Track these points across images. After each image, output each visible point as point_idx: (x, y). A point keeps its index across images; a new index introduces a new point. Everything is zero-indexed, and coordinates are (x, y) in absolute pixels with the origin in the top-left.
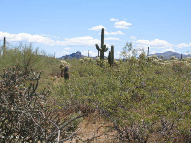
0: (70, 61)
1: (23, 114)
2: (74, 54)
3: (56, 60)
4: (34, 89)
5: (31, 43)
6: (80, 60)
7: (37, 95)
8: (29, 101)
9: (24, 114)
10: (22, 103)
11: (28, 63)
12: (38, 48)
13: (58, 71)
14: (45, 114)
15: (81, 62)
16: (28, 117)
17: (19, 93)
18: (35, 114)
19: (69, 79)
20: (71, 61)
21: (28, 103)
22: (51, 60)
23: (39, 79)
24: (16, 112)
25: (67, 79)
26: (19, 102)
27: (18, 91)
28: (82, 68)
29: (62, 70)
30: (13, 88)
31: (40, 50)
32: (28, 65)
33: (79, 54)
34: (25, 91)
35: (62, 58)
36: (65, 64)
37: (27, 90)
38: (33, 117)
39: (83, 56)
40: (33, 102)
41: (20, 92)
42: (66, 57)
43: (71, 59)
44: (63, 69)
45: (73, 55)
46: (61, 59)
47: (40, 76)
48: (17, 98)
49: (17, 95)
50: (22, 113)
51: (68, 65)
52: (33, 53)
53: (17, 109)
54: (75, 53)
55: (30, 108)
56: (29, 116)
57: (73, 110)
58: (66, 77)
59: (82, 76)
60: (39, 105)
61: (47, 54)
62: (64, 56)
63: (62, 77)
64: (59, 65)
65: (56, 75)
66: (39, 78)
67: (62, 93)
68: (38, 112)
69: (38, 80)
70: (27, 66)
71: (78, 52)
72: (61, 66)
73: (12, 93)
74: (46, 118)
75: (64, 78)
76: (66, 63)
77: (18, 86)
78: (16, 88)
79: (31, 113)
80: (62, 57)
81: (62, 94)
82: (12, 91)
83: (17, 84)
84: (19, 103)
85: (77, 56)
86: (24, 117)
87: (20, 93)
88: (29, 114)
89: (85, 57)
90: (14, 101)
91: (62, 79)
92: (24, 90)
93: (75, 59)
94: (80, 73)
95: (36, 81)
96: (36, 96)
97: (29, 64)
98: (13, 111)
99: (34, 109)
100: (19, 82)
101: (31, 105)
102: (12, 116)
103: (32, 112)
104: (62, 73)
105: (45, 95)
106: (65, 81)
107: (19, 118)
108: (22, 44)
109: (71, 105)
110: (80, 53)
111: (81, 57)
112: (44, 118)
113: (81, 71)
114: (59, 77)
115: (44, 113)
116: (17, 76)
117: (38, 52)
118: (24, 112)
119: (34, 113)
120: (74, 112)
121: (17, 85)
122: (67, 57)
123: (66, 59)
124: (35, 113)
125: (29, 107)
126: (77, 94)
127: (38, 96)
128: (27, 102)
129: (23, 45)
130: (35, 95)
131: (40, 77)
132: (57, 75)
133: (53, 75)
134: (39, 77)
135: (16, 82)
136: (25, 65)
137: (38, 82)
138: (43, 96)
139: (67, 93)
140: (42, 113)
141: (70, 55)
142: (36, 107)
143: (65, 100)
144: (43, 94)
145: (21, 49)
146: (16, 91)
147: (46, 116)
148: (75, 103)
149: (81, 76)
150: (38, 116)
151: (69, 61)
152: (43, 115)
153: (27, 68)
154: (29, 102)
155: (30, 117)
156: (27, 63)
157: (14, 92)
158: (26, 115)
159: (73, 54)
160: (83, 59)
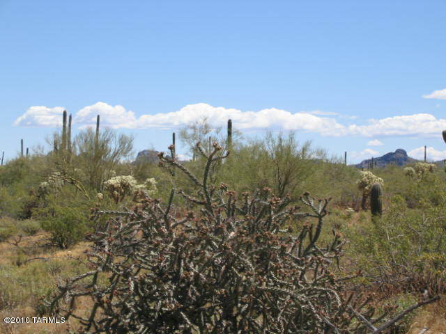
0: (382, 171)
1: (289, 296)
2: (390, 154)
3: (350, 171)
4: (313, 237)
5: (291, 131)
6: (407, 168)
7: (320, 253)
8: (302, 266)
9: (292, 298)
10: (286, 272)
11: (287, 179)
12: (308, 144)
13: (354, 197)
14: (341, 297)
15: (409, 174)
16: (302, 303)
17: (279, 247)
18: (317, 296)
19: (381, 214)
20: (385, 172)
21: (300, 272)
22: (338, 171)
23: (324, 216)
24: (273, 293)
25: (378, 213)
26: (281, 268)
27: (277, 245)
28: (411, 187)
29: (364, 194)
30: (265, 237)
31: (313, 147)
32: (286, 183)
33: (402, 155)
34: (293, 244)
35: (363, 166)
36: (372, 179)
37: (296, 241)
38: (313, 304)
39: (412, 159)
40: (310, 268)
41: (282, 246)
42: (371, 164)
43: (384, 166)
44: (368, 191)
45: (388, 158)
46: (360, 167)
47: (326, 209)
48: (275, 261)
49: (274, 253)
50: (287, 294)
51: (378, 181)
52: (298, 155)
53: (275, 285)
54: (394, 153)
55: (304, 283)
56: (305, 301)
57: (398, 286)
58: (376, 208)
59: (412, 208)
60: (325, 276)
61: (329, 157)
62: (366, 162)
63: (364, 209)
64: (357, 182)
65: (351, 205)
66: (323, 213)
67: (369, 247)
68: (325, 292)
69: (320, 217)
70: (284, 185)
71: (398, 151)
72: (363, 185)
73: (265, 249)
74: (342, 306)
75: (369, 211)
76: (374, 176)
77: (276, 233)
78: (272, 238)
79: (308, 295)
80: (362, 164)
81: (370, 249)
82: (264, 244)
83: (275, 226)
84: (280, 271)
85: (398, 160)
86: (292, 303)
87: (283, 249)
88: (303, 297)
89: (417, 161)
90: (269, 268)
91: (365, 213)
92: (291, 240)
93: (392, 168)
94: (407, 199)
95: (317, 220)
96: (316, 256)
97: (289, 180)
98: (266, 290)
99: (313, 285)
100: (278, 222)
101: (305, 276)
102: (265, 301)
103: (310, 292)
104: (364, 200)
105: (337, 253)
106: (372, 220)
107: (280, 305)
108: (271, 135)
109: (394, 275)
110: (404, 153)
111: (407, 163)
112: (340, 304)
113: (410, 195)
114: (357, 211)
115: (338, 293)
116: (274, 210)
117: (308, 153)
118: (292, 292)
119: (314, 294)
120: (399, 292)
121: (275, 231)
122: (374, 162)
123: (372, 167)
124: (316, 293)
125: (301, 280)
126: (404, 249)
127: (322, 255)
128: (298, 269)
129: (275, 136)
130: (314, 253)
131: (325, 212)
132: (353, 206)
133: (343, 205)
134: (323, 210)
135: (273, 223)
136: (280, 184)
137: (320, 223)
138: (334, 255)
139: (382, 246)
140: (332, 294)
141: (382, 158)
142: (318, 280)
143: (378, 263)
144: (333, 250)
145: (271, 147)
146: (274, 244)
147: (342, 300)
148: (401, 270)
149: (410, 206)
150: (324, 300)
151: (380, 172)
152: (335, 299)
153: (285, 191)
154: (301, 270)
155: (307, 303)
156: (283, 179)
157: (269, 246)
158: (297, 299)
159: (387, 154)
160: (413, 166)
